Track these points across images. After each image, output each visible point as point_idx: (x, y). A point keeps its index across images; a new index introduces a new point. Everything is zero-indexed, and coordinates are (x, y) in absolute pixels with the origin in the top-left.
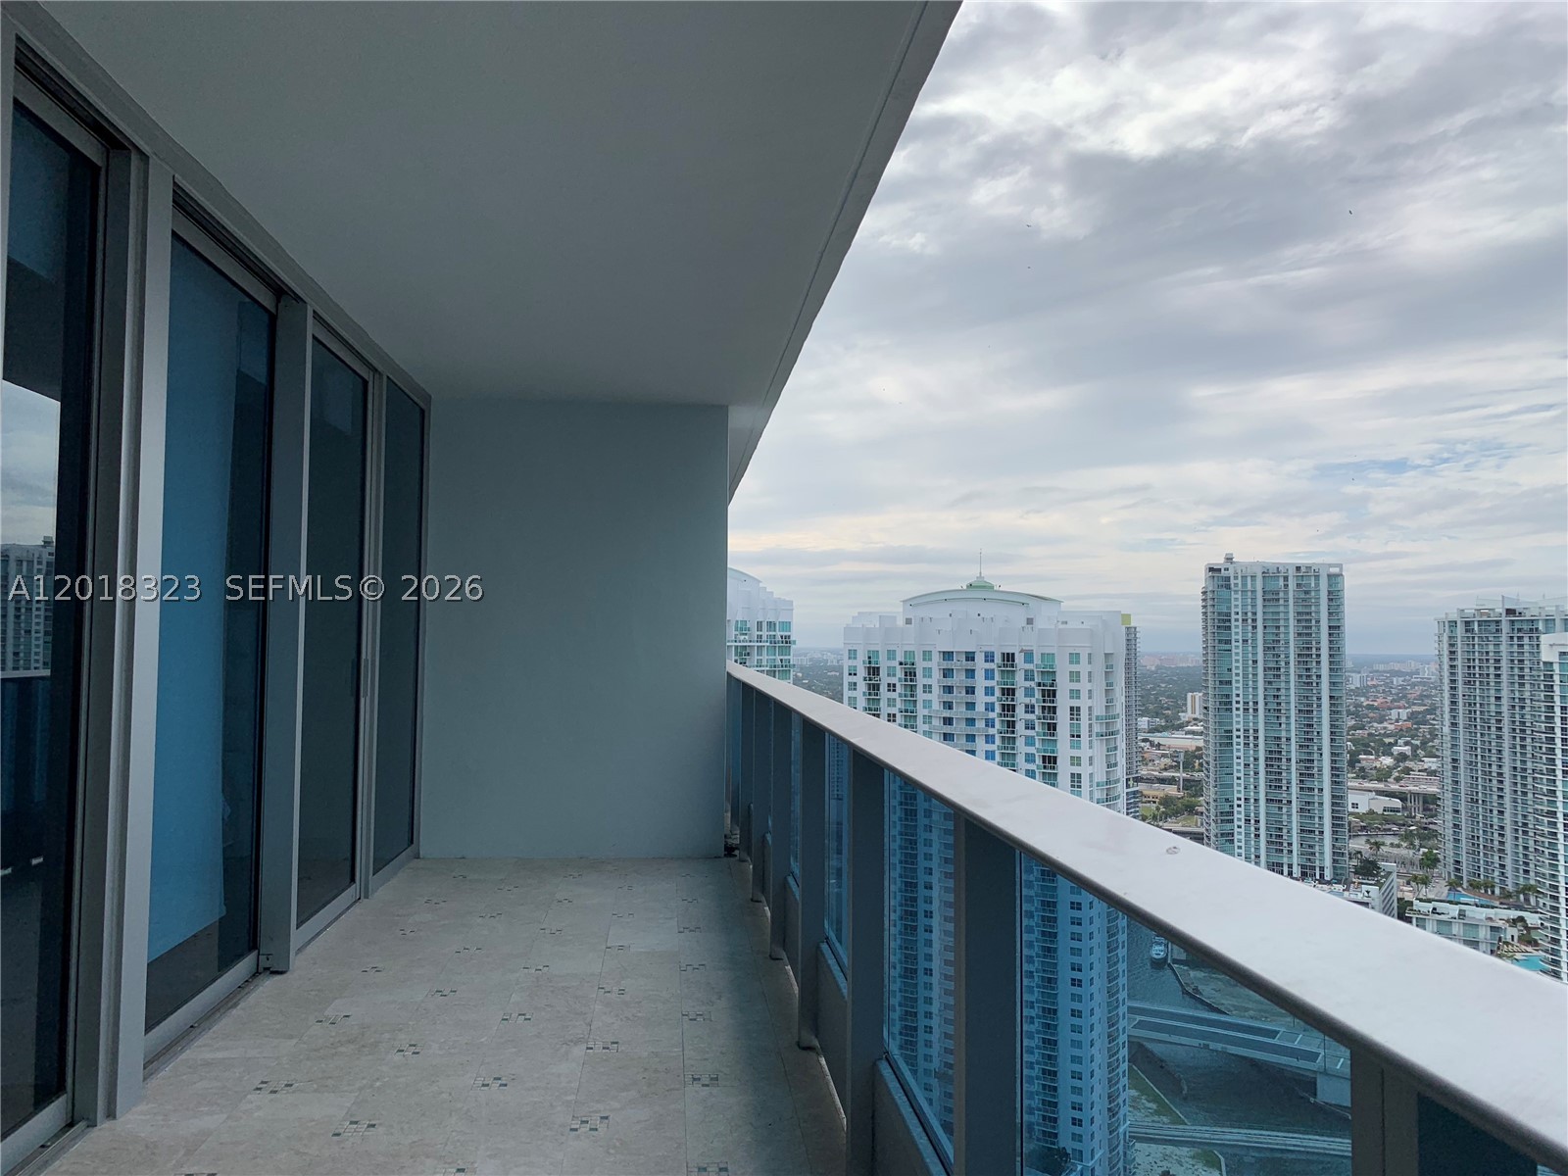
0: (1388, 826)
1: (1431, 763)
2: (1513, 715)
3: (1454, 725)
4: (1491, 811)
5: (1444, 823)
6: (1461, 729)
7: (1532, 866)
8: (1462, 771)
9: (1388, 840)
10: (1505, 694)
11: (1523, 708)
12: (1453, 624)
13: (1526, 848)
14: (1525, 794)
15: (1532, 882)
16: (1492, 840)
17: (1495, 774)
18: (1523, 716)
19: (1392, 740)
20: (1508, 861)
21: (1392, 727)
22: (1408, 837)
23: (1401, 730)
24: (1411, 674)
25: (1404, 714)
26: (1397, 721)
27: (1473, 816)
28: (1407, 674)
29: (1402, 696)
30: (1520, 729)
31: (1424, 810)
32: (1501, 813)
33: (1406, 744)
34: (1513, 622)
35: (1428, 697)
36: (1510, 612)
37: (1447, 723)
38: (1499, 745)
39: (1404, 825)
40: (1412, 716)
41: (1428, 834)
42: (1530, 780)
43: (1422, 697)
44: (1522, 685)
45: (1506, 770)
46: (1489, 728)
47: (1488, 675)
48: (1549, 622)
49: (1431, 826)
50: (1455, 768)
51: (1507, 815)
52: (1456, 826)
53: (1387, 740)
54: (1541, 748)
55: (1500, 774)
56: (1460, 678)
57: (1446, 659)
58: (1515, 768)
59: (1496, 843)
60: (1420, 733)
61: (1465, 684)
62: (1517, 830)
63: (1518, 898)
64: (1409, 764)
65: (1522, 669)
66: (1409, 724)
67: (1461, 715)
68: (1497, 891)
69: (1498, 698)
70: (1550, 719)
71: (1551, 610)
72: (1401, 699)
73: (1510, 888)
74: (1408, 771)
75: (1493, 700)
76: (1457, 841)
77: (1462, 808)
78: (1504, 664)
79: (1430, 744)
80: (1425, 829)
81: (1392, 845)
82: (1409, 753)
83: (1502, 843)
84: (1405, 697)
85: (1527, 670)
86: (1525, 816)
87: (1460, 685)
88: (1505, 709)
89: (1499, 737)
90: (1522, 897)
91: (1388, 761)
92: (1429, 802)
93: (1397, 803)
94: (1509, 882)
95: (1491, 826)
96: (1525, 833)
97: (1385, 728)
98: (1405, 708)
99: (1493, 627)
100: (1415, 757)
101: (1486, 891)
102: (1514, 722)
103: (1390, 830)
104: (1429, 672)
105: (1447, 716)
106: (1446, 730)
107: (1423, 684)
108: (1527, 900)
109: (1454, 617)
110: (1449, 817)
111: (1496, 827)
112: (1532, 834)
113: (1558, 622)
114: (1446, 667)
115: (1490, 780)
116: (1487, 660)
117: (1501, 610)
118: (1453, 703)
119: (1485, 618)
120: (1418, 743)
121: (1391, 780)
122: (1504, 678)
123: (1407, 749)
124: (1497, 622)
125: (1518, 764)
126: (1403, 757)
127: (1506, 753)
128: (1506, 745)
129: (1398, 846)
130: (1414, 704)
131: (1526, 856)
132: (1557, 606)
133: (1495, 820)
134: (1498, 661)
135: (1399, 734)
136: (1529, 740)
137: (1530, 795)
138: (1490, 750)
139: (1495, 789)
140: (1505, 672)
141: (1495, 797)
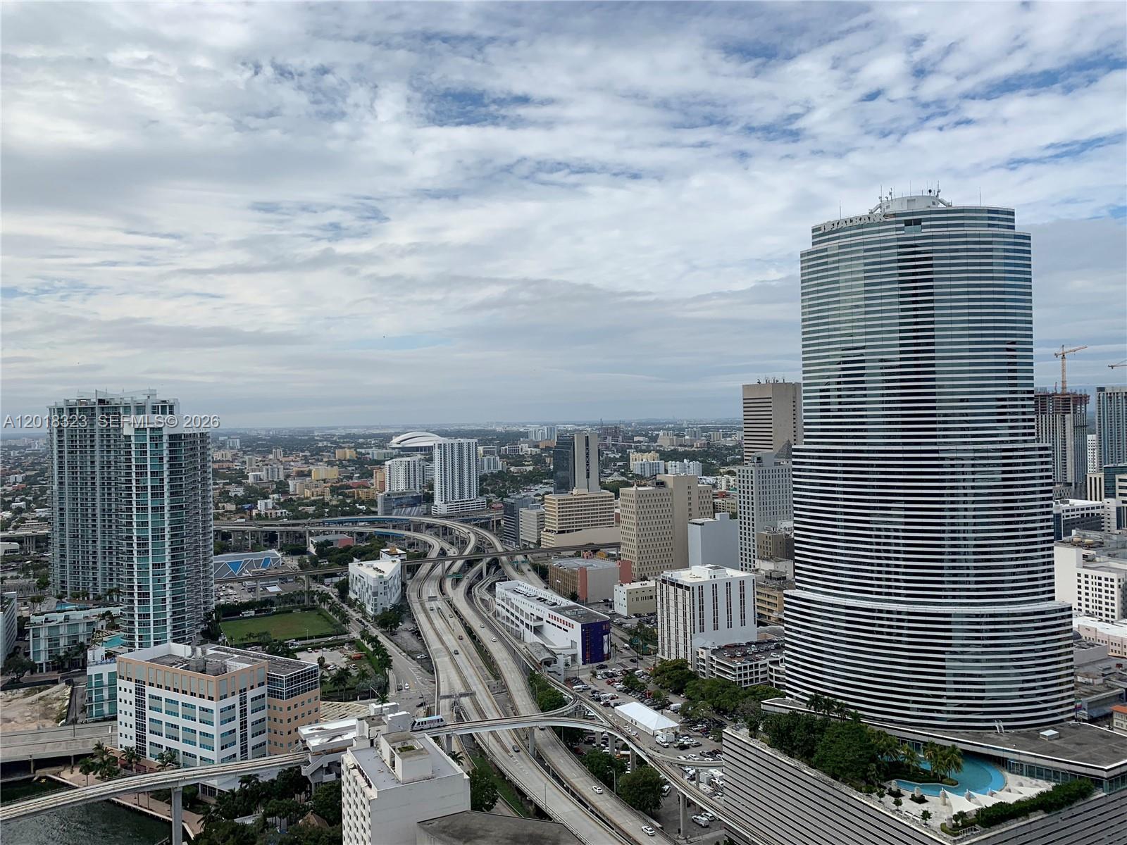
0: (9, 564)
1: (41, 512)
2: (102, 473)
3: (61, 483)
4: (87, 542)
5: (52, 555)
6: (66, 486)
7: (115, 575)
8: (67, 516)
9: (9, 575)
10: (97, 459)
11: (109, 467)
12: (60, 410)
13: (111, 564)
14: (110, 526)
15: (115, 586)
16: (88, 562)
17: (90, 516)
18: (109, 473)
19: (10, 499)
20: (99, 575)
21: (10, 489)
22: (25, 570)
23: (17, 490)
24: (25, 448)
25: (20, 478)
26: (14, 483)
27: (74, 547)
28: (22, 447)
29: (18, 465)
30: (107, 482)
31: (36, 547)
32: (94, 542)
33: (22, 500)
34: (103, 408)
35: (39, 463)
36: (101, 401)
37: (56, 482)
38: (93, 495)
39: (21, 561)
40: (26, 479)
41: (40, 564)
42: (114, 516)
43: (33, 464)
44: (109, 452)
45: (98, 512)
46: (86, 483)
47: (86, 446)
48: (127, 408)
49: (42, 559)
50: (62, 514)
51: (98, 543)
52: (62, 556)
53: (6, 499)
54: (121, 494)
55: (94, 515)
56: (66, 450)
57: (55, 436)
58: (104, 510)
59: (91, 563)
60: (34, 491)
61: (69, 453)
62: (105, 552)
63: (106, 598)
64: (24, 515)
65: (109, 441)
66: (24, 485)
67: (66, 476)
68: (91, 597)
69: (93, 462)
70: (129, 474)
71: (128, 400)
72: (17, 466)
73: (100, 593)
74: (23, 520)
75: (89, 464)
76: (63, 566)
77: (67, 543)
78: (97, 438)
79: (40, 498)
80: (37, 561)
81: (12, 578)
82: (24, 507)
83: (95, 563)
84: (20, 465)
85: (112, 442)
86: (110, 542)
87: (66, 454)
88: (97, 469)
89: (93, 489)
90: (108, 597)
91: (8, 514)
92: (42, 542)
93: (16, 545)
94: (100, 589)
95: (88, 552)
96: (110, 553)
97: (5, 490)
98: (22, 473)
99: (89, 412)
100: (29, 509)
101: (83, 599)
102: (103, 478)
103: (10, 566)
104: (39, 446)
105: (56, 477)
106: (55, 487)
107: (33, 454)
108: (112, 599)
109: (62, 405)
110: (57, 550)
111: (90, 552)
112: (114, 553)
113: (132, 408)
114: (55, 442)
115: (87, 520)
116: (85, 436)
117: (95, 400)
118: (61, 468)
119: (83, 406)
120: (31, 498)
121: (11, 528)
122: (97, 448)
123: (22, 504)
124: (93, 409)
125: (106, 507)
126: (20, 510)
127: (98, 500)
128: (98, 495)
129: (17, 578)
130: (28, 470)
131: (111, 569)
132: (132, 398)
133: (90, 548)
134: (92, 436)
135: (16, 493)
136: (113, 489)
137: (114, 527)
138: (87, 499)
139: (90, 526)
140: (97, 443)
141: (90, 532)
